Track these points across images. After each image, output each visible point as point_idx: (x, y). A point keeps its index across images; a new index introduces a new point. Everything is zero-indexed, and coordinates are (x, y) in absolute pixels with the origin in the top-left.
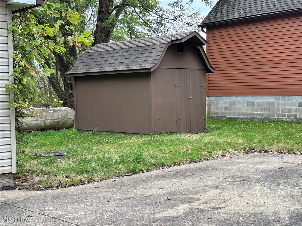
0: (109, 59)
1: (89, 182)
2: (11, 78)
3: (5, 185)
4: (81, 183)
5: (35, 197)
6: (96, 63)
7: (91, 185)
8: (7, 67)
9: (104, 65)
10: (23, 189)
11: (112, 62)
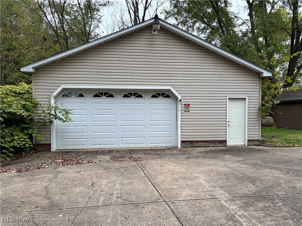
0: (296, 94)
1: (293, 147)
2: (260, 104)
3: (256, 144)
4: (289, 146)
5: (271, 149)
6: (288, 96)
7: (294, 148)
8: (259, 100)
9: (293, 97)
10: (264, 146)
11: (298, 95)
